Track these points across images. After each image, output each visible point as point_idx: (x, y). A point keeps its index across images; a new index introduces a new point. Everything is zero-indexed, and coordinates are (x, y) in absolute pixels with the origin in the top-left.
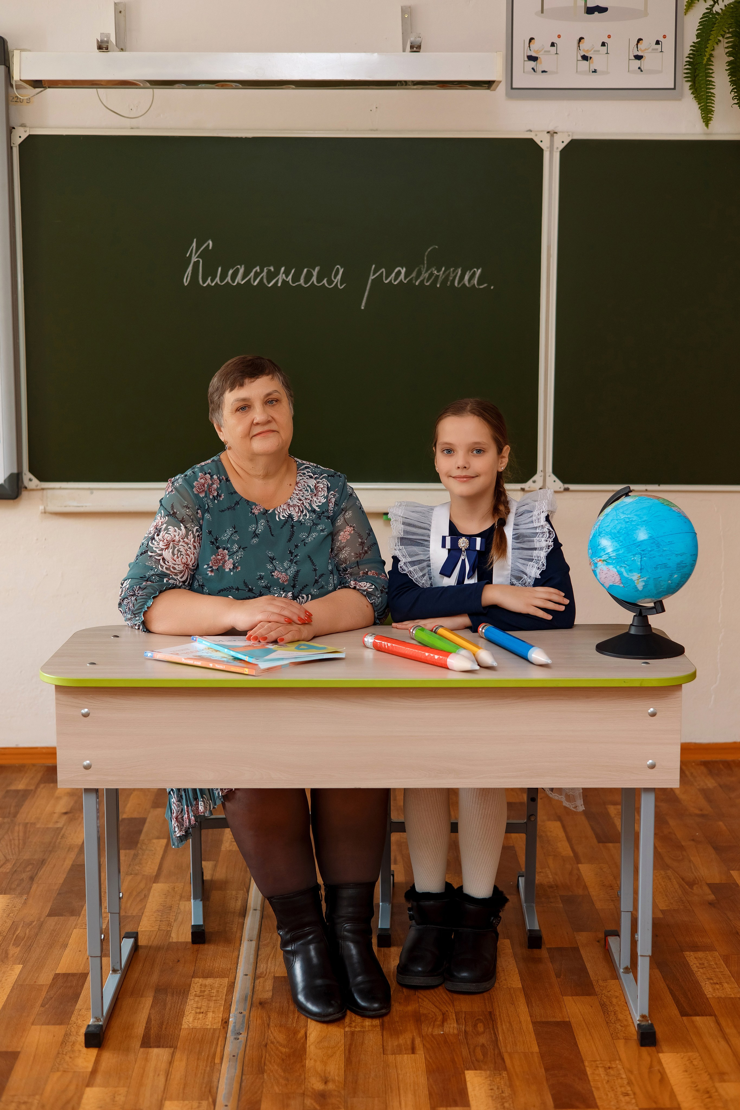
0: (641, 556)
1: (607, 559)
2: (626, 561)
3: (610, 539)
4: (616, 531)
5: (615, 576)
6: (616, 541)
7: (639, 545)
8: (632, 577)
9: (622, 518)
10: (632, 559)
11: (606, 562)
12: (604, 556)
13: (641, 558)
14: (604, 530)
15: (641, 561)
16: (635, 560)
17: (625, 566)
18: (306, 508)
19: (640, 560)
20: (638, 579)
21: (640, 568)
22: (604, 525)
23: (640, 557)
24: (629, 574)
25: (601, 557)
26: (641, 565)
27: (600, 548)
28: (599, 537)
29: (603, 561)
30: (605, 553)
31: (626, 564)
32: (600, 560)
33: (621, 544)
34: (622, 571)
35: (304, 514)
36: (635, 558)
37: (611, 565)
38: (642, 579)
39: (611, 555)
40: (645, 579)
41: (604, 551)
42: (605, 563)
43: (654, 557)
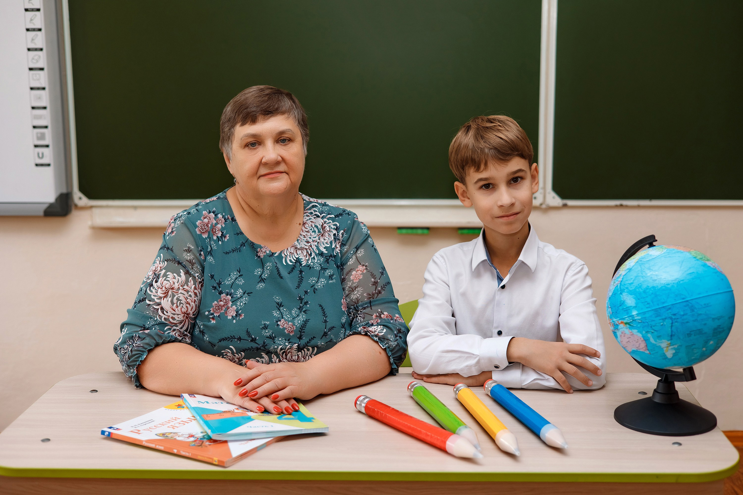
0: (672, 321)
1: (631, 322)
2: (654, 326)
3: (634, 300)
4: (641, 291)
5: (641, 342)
6: (643, 303)
7: (670, 309)
8: (660, 344)
9: (648, 275)
10: (662, 324)
11: (630, 325)
12: (627, 319)
13: (672, 323)
14: (627, 288)
15: (672, 326)
16: (665, 325)
17: (653, 331)
18: (314, 252)
19: (670, 325)
20: (667, 347)
21: (670, 334)
22: (627, 282)
23: (670, 321)
24: (657, 340)
25: (624, 319)
26: (672, 331)
27: (623, 309)
28: (621, 295)
29: (626, 323)
30: (629, 315)
31: (654, 330)
32: (622, 323)
33: (648, 306)
34: (649, 337)
35: (312, 257)
36: (665, 323)
37: (635, 329)
38: (672, 347)
39: (636, 318)
40: (676, 346)
41: (627, 313)
42: (628, 326)
43: (687, 322)
